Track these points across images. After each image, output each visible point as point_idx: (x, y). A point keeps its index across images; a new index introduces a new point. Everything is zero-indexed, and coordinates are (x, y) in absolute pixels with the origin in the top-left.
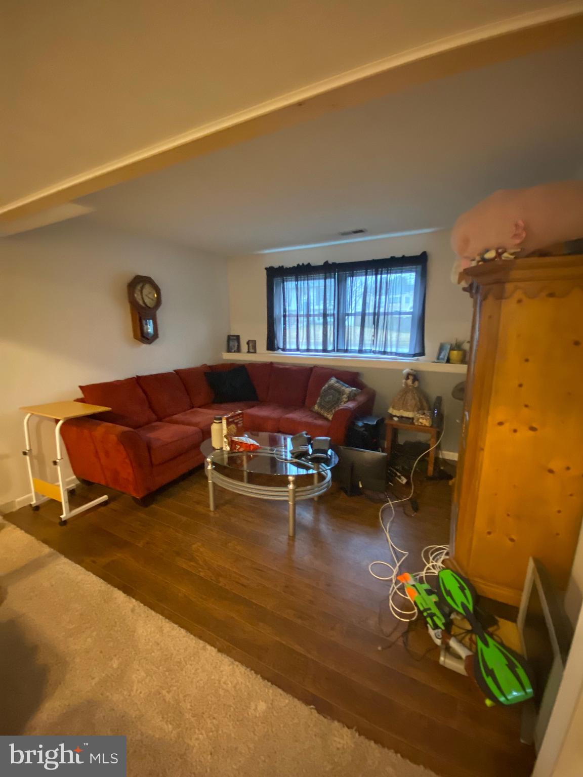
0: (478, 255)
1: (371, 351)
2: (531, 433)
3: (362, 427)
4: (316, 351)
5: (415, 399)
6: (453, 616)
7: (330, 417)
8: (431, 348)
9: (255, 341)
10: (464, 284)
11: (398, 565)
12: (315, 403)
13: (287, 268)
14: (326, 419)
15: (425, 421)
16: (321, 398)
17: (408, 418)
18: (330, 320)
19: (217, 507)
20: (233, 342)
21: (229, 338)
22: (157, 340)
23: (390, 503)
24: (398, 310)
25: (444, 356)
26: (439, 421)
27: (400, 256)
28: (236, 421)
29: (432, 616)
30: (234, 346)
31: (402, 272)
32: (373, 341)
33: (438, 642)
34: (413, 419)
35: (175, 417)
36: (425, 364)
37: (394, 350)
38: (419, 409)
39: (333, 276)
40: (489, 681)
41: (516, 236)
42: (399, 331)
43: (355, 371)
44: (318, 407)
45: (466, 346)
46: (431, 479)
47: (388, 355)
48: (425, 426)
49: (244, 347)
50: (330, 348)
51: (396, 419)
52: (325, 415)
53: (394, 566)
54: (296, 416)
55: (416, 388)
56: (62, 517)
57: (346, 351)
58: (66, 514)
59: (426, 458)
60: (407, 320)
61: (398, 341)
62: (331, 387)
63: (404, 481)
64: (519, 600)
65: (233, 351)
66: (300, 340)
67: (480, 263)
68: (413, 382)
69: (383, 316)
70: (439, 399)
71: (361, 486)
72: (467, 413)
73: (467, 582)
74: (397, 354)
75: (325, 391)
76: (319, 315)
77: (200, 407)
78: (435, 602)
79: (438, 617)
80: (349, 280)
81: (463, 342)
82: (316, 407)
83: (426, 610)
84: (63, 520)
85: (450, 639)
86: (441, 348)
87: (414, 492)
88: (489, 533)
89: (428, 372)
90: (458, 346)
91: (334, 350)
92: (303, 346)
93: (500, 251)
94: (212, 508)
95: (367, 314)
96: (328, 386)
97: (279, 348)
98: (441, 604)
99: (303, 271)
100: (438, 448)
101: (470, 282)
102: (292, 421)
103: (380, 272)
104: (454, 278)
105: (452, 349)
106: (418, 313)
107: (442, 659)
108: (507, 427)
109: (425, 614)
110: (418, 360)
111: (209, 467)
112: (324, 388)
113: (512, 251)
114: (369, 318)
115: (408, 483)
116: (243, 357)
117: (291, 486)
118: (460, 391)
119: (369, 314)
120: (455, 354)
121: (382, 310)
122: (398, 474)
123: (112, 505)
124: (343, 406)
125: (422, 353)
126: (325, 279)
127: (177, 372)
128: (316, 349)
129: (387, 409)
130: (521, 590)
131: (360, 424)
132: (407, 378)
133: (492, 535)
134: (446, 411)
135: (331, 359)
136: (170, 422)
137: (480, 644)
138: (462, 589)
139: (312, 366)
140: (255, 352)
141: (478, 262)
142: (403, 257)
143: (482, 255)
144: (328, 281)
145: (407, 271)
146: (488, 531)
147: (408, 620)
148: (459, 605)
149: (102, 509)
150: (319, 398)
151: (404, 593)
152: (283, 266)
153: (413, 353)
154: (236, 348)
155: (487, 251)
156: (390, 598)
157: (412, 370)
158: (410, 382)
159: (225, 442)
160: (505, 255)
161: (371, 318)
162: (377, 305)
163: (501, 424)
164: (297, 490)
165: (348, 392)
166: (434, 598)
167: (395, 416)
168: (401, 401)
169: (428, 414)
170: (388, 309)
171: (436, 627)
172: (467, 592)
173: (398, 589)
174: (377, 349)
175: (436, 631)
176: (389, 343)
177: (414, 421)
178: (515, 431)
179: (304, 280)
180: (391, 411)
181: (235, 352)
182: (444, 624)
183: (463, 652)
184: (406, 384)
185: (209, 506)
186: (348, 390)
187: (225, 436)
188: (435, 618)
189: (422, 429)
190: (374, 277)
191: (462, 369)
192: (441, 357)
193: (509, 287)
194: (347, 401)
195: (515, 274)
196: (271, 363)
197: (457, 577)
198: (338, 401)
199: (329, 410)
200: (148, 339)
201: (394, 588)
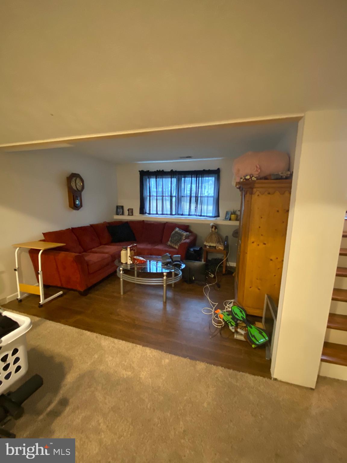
0: (243, 177)
1: (194, 215)
2: (264, 246)
3: (193, 251)
4: (167, 214)
5: (216, 237)
6: (238, 322)
7: (177, 247)
8: (222, 213)
9: (133, 209)
10: (238, 186)
11: (214, 308)
12: (168, 241)
13: (151, 172)
14: (175, 248)
15: (221, 247)
16: (171, 238)
17: (213, 246)
18: (174, 199)
19: (124, 293)
20: (120, 210)
21: (117, 207)
22: (82, 208)
23: (208, 285)
24: (207, 195)
25: (228, 217)
26: (226, 247)
27: (208, 169)
28: (134, 249)
29: (230, 322)
30: (120, 212)
31: (208, 177)
32: (196, 209)
33: (233, 330)
34: (215, 247)
35: (93, 250)
36: (220, 221)
37: (205, 215)
38: (218, 242)
39: (175, 177)
40: (253, 339)
41: (257, 171)
42: (208, 205)
43: (187, 224)
44: (170, 243)
45: (238, 213)
46: (224, 275)
47: (203, 217)
48: (221, 250)
49: (126, 212)
50: (174, 213)
51: (208, 247)
52: (174, 246)
53: (212, 309)
54: (160, 247)
55: (216, 232)
56: (40, 303)
57: (182, 215)
58: (43, 301)
59: (222, 265)
60: (211, 200)
61: (207, 210)
62: (177, 232)
63: (213, 276)
64: (262, 314)
65: (120, 214)
66: (158, 209)
67: (244, 180)
68: (215, 230)
69: (200, 198)
70: (227, 237)
71: (194, 279)
72: (240, 241)
73: (242, 309)
74: (207, 216)
75: (173, 235)
76: (168, 196)
77: (105, 245)
78: (231, 318)
79: (233, 322)
80: (183, 179)
81: (236, 211)
82: (169, 243)
83: (227, 321)
84: (41, 304)
85: (238, 329)
86: (227, 213)
87: (218, 280)
88: (251, 287)
89: (222, 225)
90: (234, 213)
91: (176, 214)
92: (160, 212)
93: (251, 176)
94: (122, 293)
95: (192, 197)
96: (175, 232)
97: (146, 213)
98: (234, 318)
99: (159, 174)
100: (227, 260)
101: (240, 186)
102: (158, 250)
103: (198, 176)
104: (234, 184)
105: (232, 214)
106: (216, 196)
107: (235, 336)
108: (255, 243)
109: (227, 322)
110: (216, 219)
111: (121, 272)
112: (172, 233)
113: (256, 176)
114: (193, 199)
115: (214, 277)
116: (126, 217)
117: (165, 278)
118: (236, 233)
119: (193, 197)
120: (233, 216)
121: (199, 195)
122: (210, 273)
123: (65, 296)
124: (183, 241)
125: (218, 216)
126: (171, 178)
127: (92, 226)
128: (167, 213)
129: (203, 243)
130: (263, 309)
131: (192, 250)
132: (212, 228)
133: (252, 288)
134: (230, 243)
135: (175, 219)
136: (91, 252)
137: (249, 328)
138: (241, 312)
139: (165, 222)
140: (132, 215)
141: (244, 179)
142: (209, 170)
143: (245, 177)
144: (173, 179)
145: (210, 177)
146: (250, 286)
147: (221, 327)
148: (241, 318)
149: (60, 299)
150: (170, 238)
151: (218, 318)
152: (149, 171)
153: (214, 216)
154: (121, 213)
155: (247, 176)
156: (213, 320)
157: (214, 224)
158: (213, 229)
159: (129, 259)
160: (253, 178)
161: (194, 198)
162: (197, 193)
163: (253, 242)
164: (168, 279)
165: (185, 235)
166: (231, 317)
167: (207, 246)
168: (210, 238)
169: (222, 244)
170: (202, 195)
171: (232, 326)
172: (243, 312)
173: (215, 317)
174: (198, 214)
175: (232, 327)
176: (203, 211)
177: (216, 248)
178: (258, 245)
179: (160, 178)
180: (205, 243)
181: (121, 215)
182: (235, 324)
183: (243, 332)
184: (212, 230)
185: (120, 293)
186: (185, 234)
187: (129, 257)
188: (231, 323)
189: (220, 251)
190: (195, 178)
191: (237, 223)
192: (227, 217)
193: (255, 190)
194: (185, 239)
195: (257, 185)
196: (143, 221)
197: (239, 308)
198: (180, 239)
199: (176, 244)
200: (77, 207)
201: (213, 317)
